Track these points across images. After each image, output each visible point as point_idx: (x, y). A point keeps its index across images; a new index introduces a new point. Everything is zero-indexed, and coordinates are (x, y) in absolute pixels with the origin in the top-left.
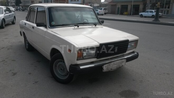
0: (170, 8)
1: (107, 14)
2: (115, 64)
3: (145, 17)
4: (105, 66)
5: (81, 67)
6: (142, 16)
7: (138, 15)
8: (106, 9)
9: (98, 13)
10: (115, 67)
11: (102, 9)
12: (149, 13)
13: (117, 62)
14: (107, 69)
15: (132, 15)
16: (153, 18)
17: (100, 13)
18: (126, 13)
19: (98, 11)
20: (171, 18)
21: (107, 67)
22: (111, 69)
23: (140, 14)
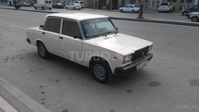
0: (148, 2)
1: (84, 9)
3: (125, 12)
4: (137, 67)
5: (125, 69)
6: (122, 11)
7: (118, 10)
8: (82, 3)
9: (74, 7)
11: (78, 2)
12: (129, 8)
15: (112, 9)
16: (133, 13)
17: (76, 8)
18: (104, 7)
19: (75, 5)
20: (150, 13)
23: (121, 8)
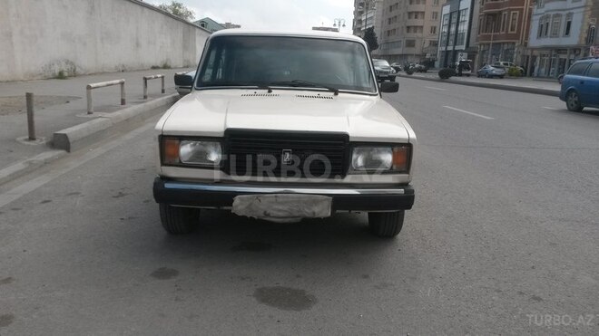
2: (281, 200)
4: (241, 199)
10: (280, 210)
13: (287, 197)
14: (247, 208)
21: (248, 203)
22: (266, 214)
